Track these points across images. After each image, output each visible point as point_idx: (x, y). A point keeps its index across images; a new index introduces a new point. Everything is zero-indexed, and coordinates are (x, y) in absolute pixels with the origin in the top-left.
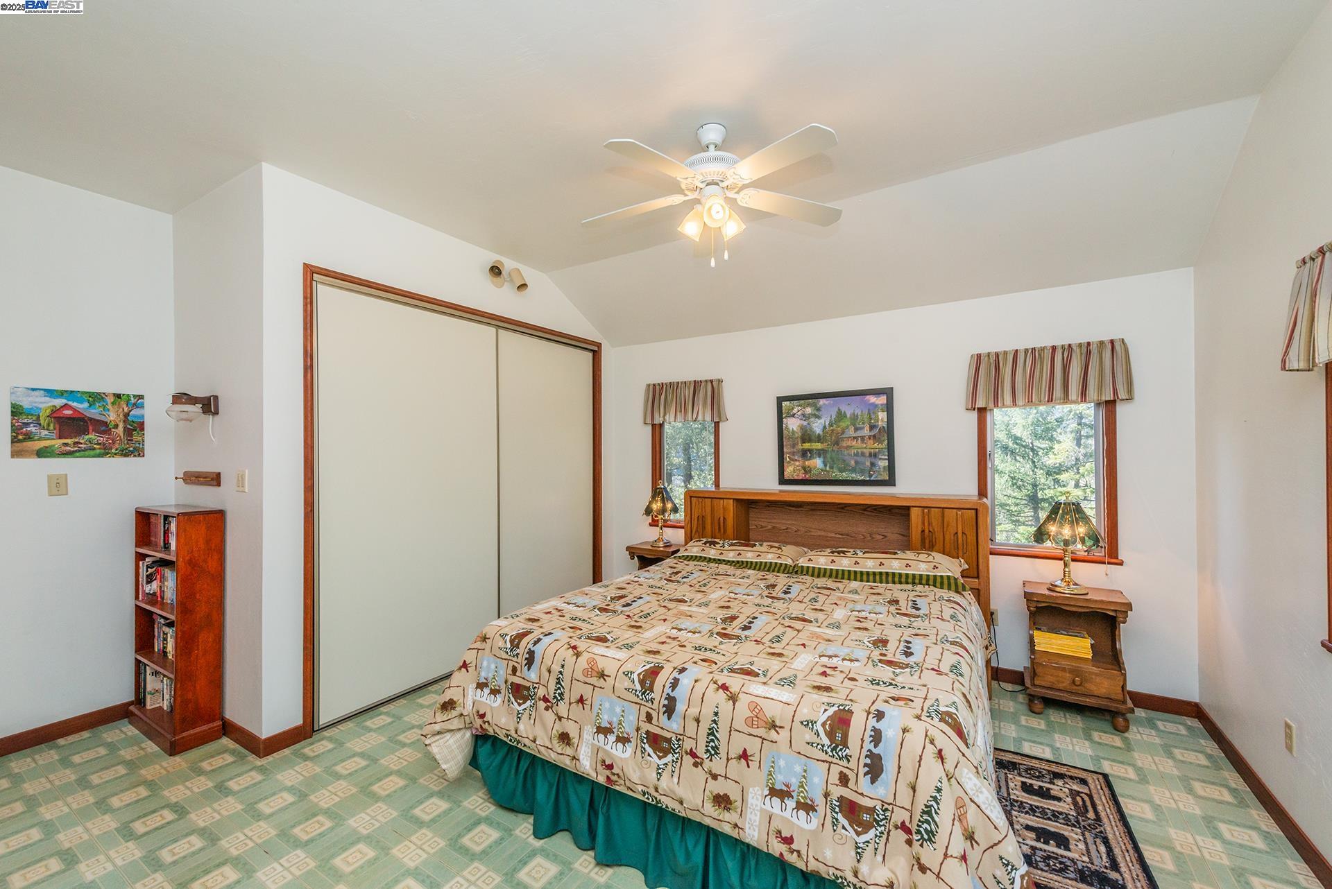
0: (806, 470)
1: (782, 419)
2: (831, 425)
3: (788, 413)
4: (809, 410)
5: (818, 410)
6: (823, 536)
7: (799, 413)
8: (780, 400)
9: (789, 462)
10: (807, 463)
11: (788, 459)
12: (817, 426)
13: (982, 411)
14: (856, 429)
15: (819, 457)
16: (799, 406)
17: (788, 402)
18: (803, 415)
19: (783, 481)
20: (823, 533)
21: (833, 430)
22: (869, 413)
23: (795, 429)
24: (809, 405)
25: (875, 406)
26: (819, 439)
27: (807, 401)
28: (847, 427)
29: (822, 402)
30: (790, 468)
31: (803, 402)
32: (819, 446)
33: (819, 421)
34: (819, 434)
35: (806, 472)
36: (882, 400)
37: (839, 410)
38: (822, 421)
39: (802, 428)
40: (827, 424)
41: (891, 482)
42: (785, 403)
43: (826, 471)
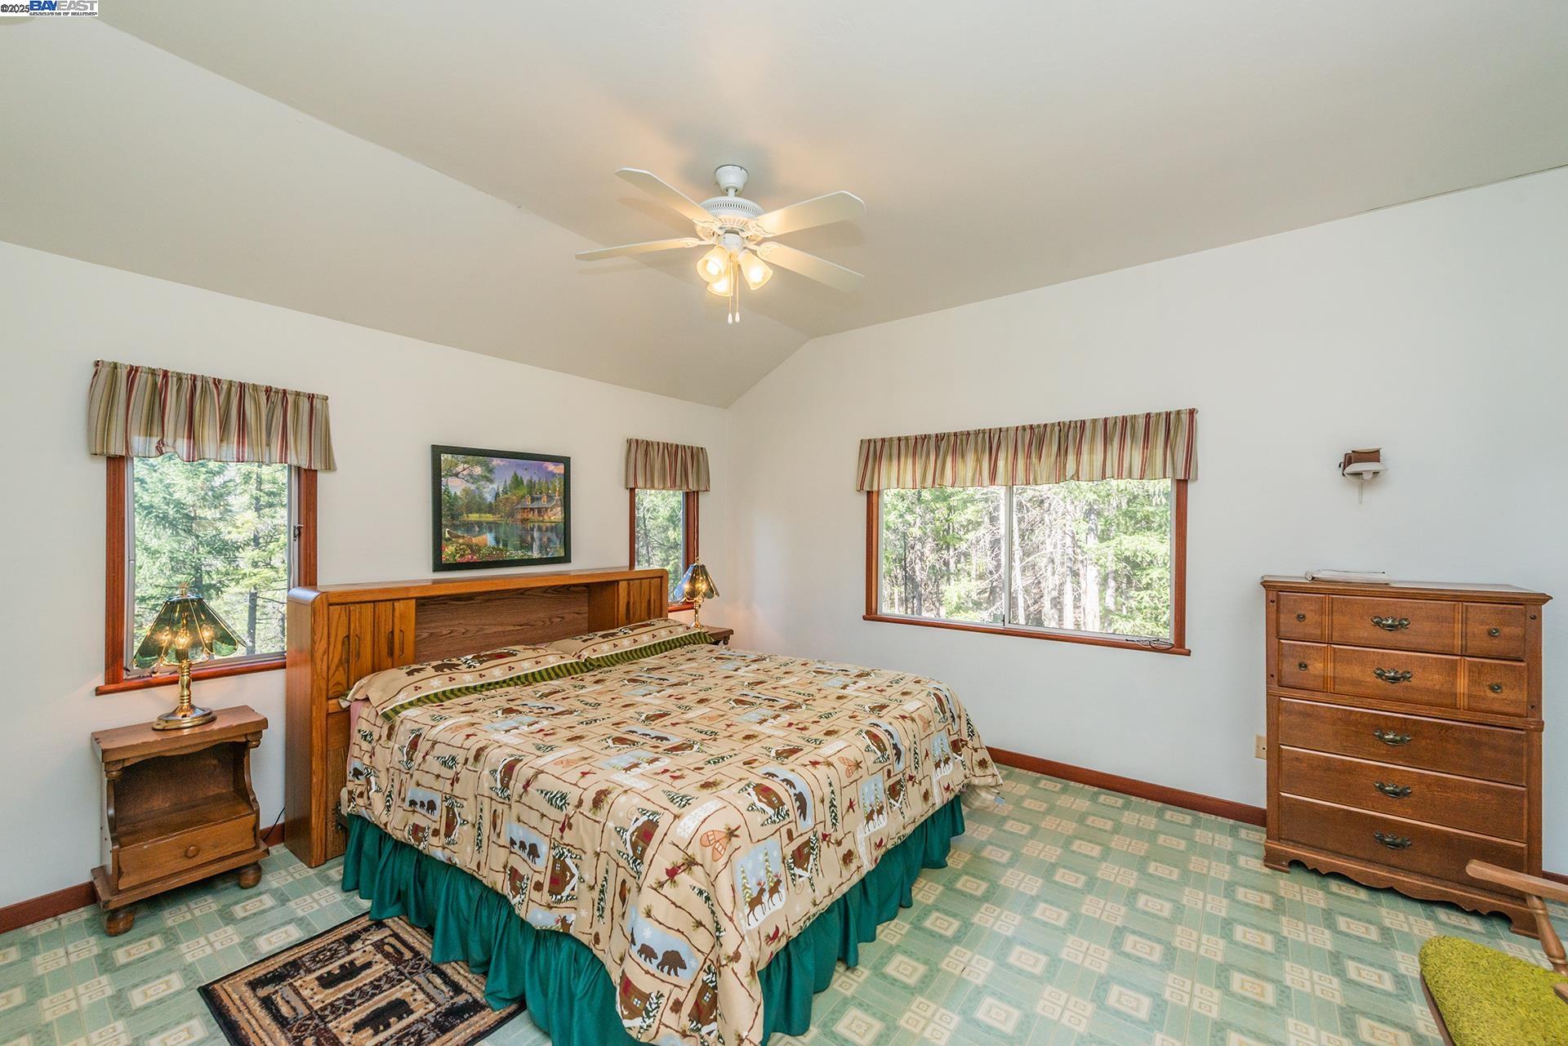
0: (474, 549)
1: (440, 476)
2: (505, 492)
3: (449, 470)
4: (478, 470)
5: (491, 471)
6: (499, 632)
7: (465, 473)
8: (437, 451)
9: (449, 539)
10: (474, 540)
11: (447, 536)
12: (488, 492)
13: (632, 490)
14: (533, 500)
15: (491, 531)
16: (465, 463)
17: (450, 456)
18: (471, 476)
19: (439, 565)
20: (500, 629)
21: (507, 499)
22: (546, 482)
23: (458, 494)
24: (478, 463)
25: (554, 475)
26: (491, 509)
27: (476, 458)
28: (523, 497)
29: (496, 462)
30: (450, 547)
31: (470, 457)
32: (489, 517)
33: (491, 486)
34: (490, 503)
35: (473, 552)
36: (559, 469)
37: (515, 474)
38: (495, 486)
39: (466, 491)
40: (501, 490)
41: (566, 559)
42: (446, 456)
43: (499, 549)
